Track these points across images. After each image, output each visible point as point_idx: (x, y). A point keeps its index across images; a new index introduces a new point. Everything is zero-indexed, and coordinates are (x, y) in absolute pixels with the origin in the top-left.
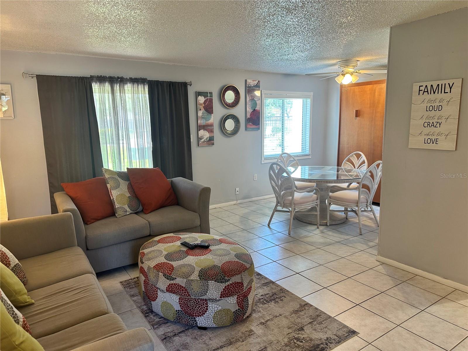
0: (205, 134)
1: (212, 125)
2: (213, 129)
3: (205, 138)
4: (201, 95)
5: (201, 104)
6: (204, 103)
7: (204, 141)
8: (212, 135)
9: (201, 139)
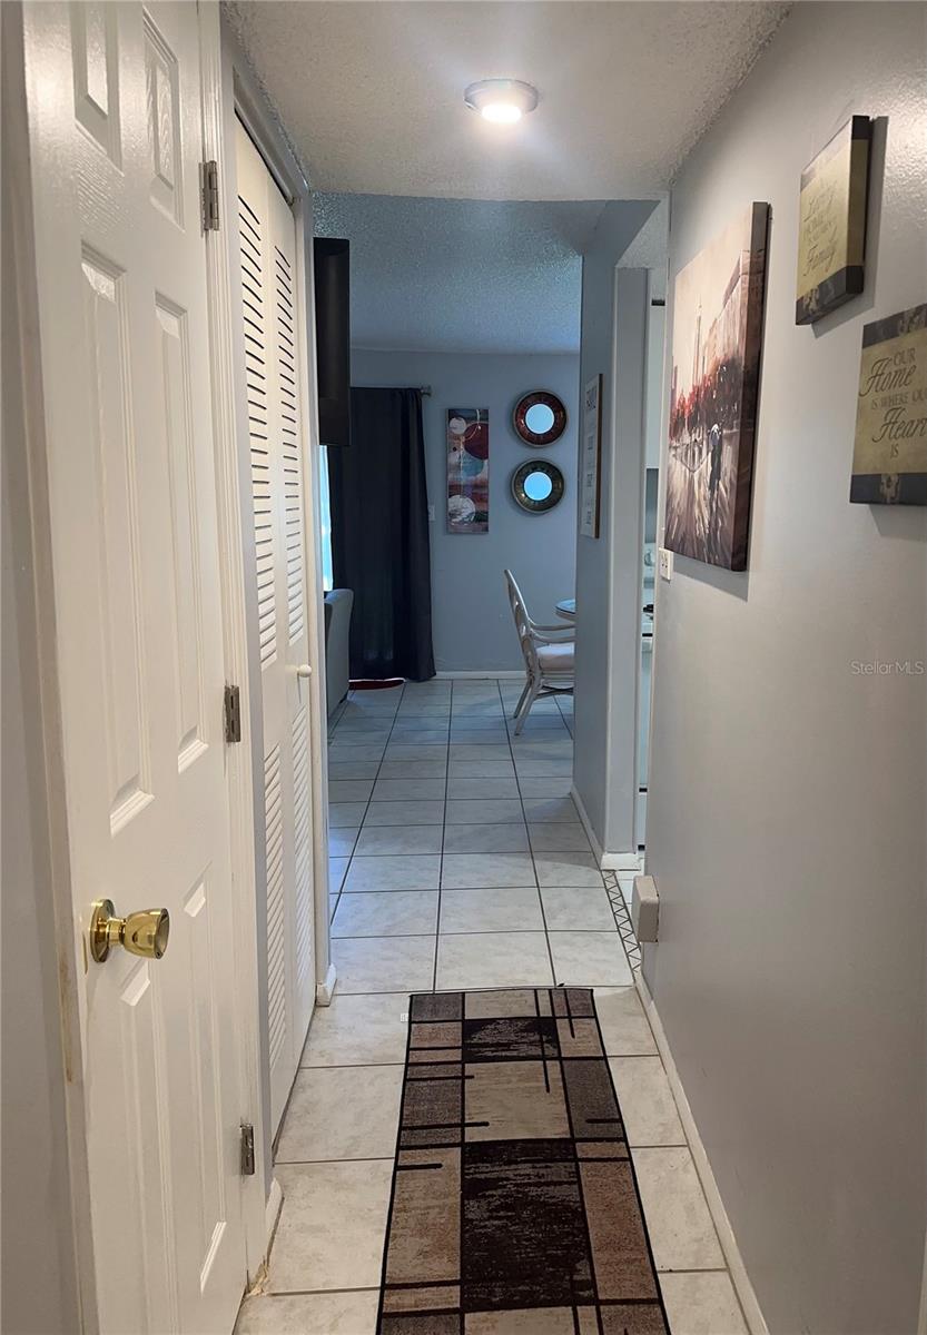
0: (465, 506)
1: (483, 485)
2: (487, 494)
3: (464, 515)
4: (457, 417)
5: (457, 437)
6: (465, 434)
7: (463, 522)
8: (482, 508)
9: (452, 515)
